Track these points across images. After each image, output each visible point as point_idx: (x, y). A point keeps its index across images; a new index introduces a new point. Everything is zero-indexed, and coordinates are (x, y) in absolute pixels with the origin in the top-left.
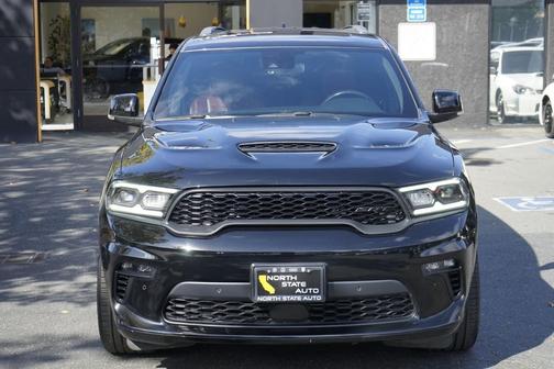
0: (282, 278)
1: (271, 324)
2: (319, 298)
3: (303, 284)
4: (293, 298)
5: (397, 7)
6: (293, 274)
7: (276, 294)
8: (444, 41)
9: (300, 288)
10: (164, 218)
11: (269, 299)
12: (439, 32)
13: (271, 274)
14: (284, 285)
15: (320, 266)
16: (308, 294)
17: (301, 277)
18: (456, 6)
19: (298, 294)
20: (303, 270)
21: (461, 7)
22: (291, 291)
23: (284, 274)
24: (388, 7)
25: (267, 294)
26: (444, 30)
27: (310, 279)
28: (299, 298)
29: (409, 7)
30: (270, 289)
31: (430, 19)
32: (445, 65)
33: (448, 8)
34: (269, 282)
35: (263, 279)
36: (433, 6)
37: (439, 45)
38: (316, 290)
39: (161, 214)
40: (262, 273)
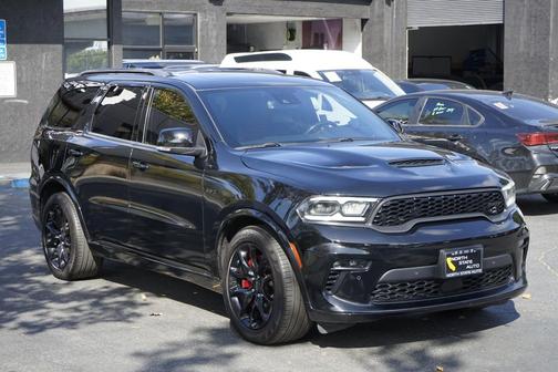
0: (459, 258)
2: (480, 271)
3: (471, 261)
4: (466, 273)
6: (465, 255)
7: (457, 270)
8: (24, 80)
9: (469, 264)
10: (366, 222)
11: (453, 275)
12: (18, 71)
13: (453, 257)
14: (460, 263)
15: (481, 247)
16: (474, 269)
17: (470, 256)
19: (468, 269)
20: (472, 251)
21: (38, 46)
22: (463, 268)
23: (461, 255)
25: (451, 271)
26: (24, 68)
27: (475, 257)
30: (453, 267)
31: (10, 58)
32: (26, 102)
34: (453, 262)
35: (449, 260)
36: (12, 46)
37: (19, 83)
38: (477, 265)
39: (363, 219)
40: (449, 256)
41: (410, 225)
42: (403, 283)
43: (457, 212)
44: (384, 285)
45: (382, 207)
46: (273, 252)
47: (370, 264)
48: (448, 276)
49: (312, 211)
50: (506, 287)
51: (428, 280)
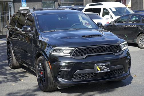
0: (102, 67)
1: (97, 78)
2: (109, 70)
3: (106, 68)
4: (104, 71)
5: (19, 3)
6: (104, 65)
7: (101, 70)
9: (105, 68)
10: (70, 55)
11: (99, 72)
13: (99, 66)
14: (102, 68)
15: (109, 63)
16: (107, 70)
17: (106, 66)
18: (34, 3)
19: (105, 70)
20: (106, 64)
21: (35, 3)
22: (103, 70)
23: (102, 66)
24: (17, 3)
25: (99, 71)
27: (107, 66)
28: (105, 71)
29: (22, 3)
31: (27, 6)
33: (32, 3)
34: (99, 68)
35: (98, 67)
36: (28, 3)
38: (108, 69)
39: (70, 54)
40: (98, 66)
41: (85, 56)
42: (83, 74)
43: (102, 52)
44: (76, 75)
45: (76, 50)
46: (45, 64)
47: (71, 68)
48: (97, 72)
49: (55, 52)
50: (122, 75)
51: (92, 73)
